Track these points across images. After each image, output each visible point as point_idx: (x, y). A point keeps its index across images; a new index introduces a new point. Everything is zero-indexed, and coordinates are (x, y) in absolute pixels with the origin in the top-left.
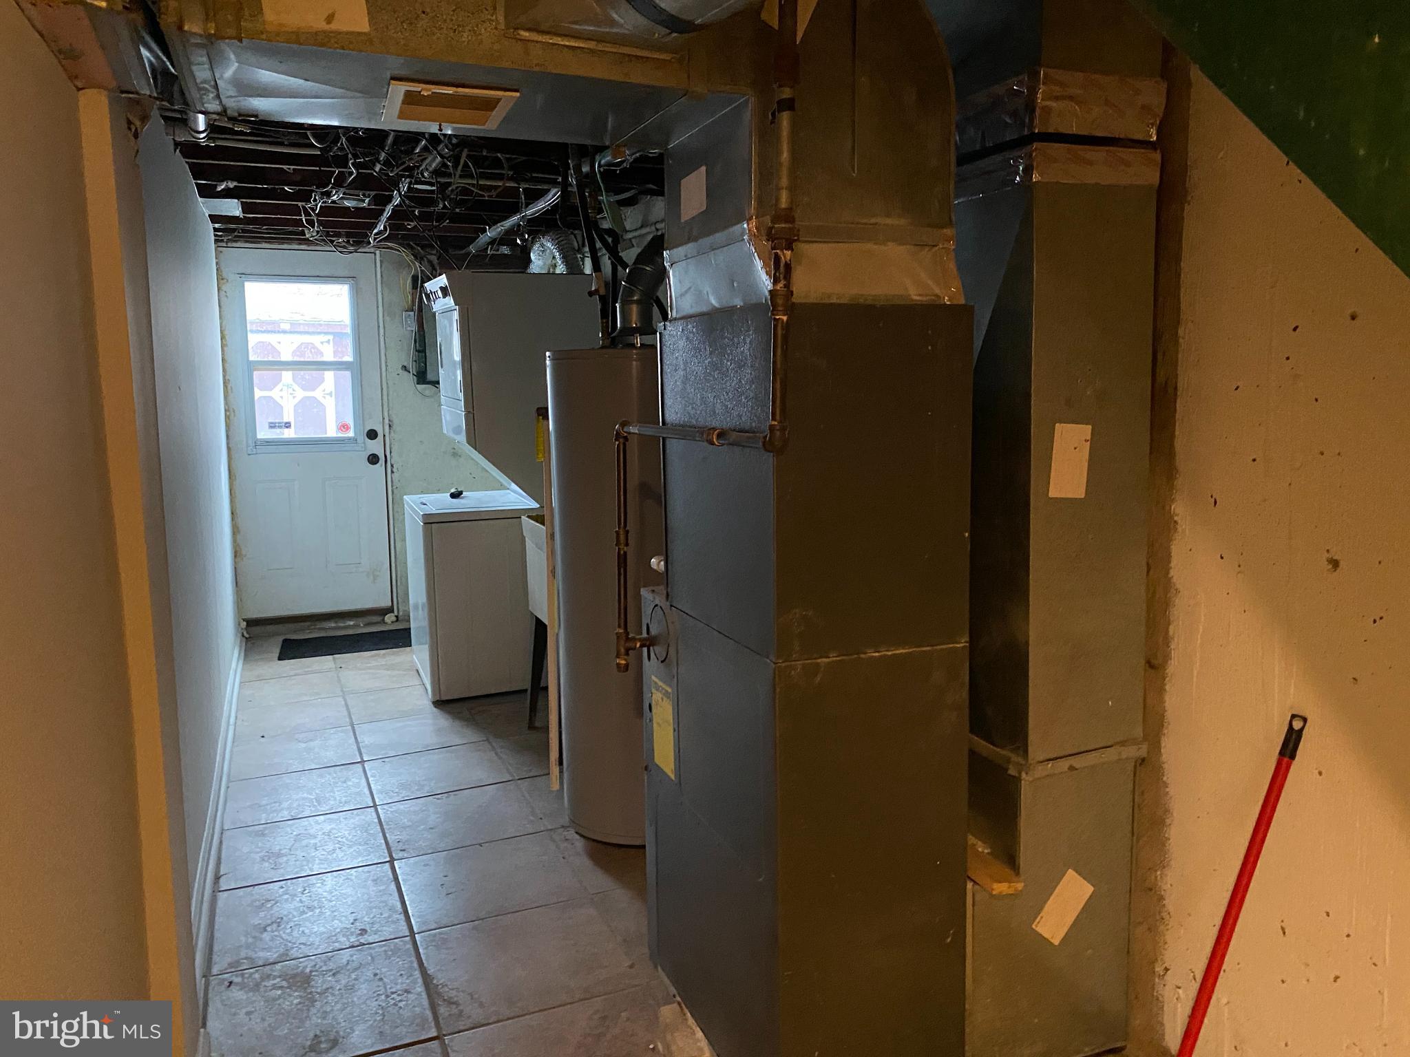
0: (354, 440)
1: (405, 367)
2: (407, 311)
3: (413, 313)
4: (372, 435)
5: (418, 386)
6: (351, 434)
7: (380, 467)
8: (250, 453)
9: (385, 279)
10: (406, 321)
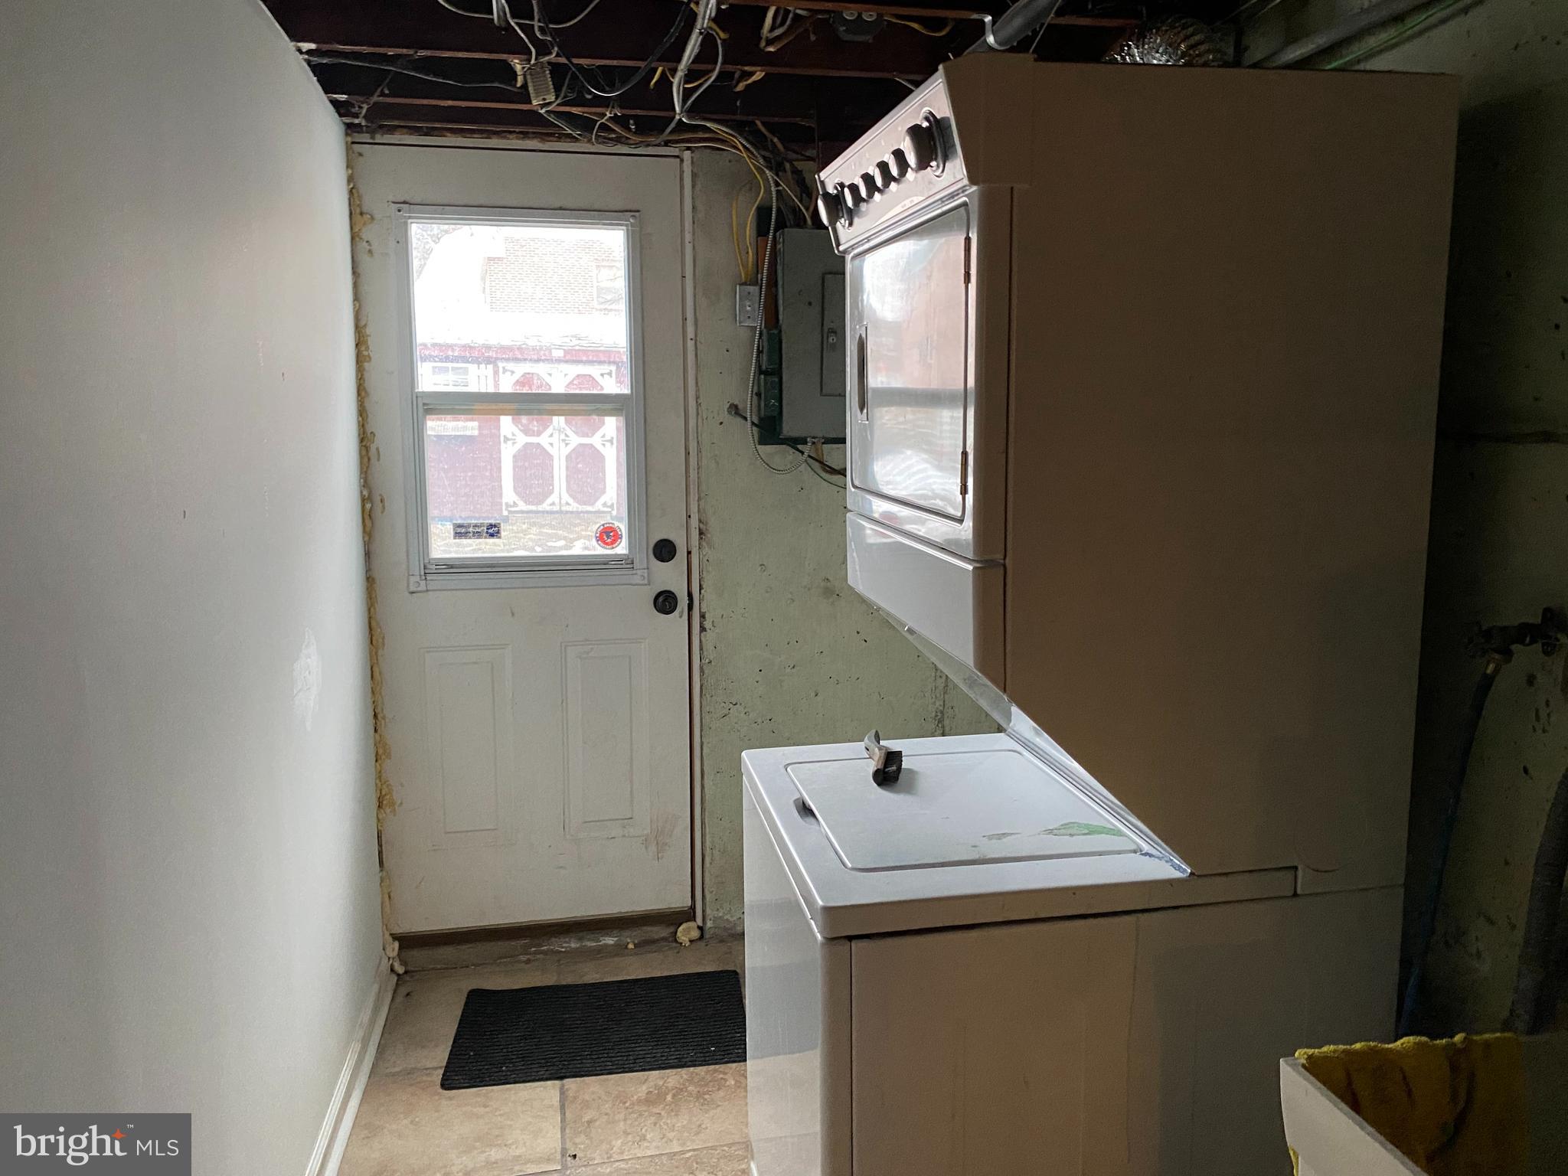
0: (625, 563)
1: (736, 407)
2: (745, 284)
3: (757, 288)
4: (664, 550)
5: (759, 447)
6: (622, 549)
7: (676, 621)
8: (412, 589)
9: (701, 215)
10: (742, 306)
